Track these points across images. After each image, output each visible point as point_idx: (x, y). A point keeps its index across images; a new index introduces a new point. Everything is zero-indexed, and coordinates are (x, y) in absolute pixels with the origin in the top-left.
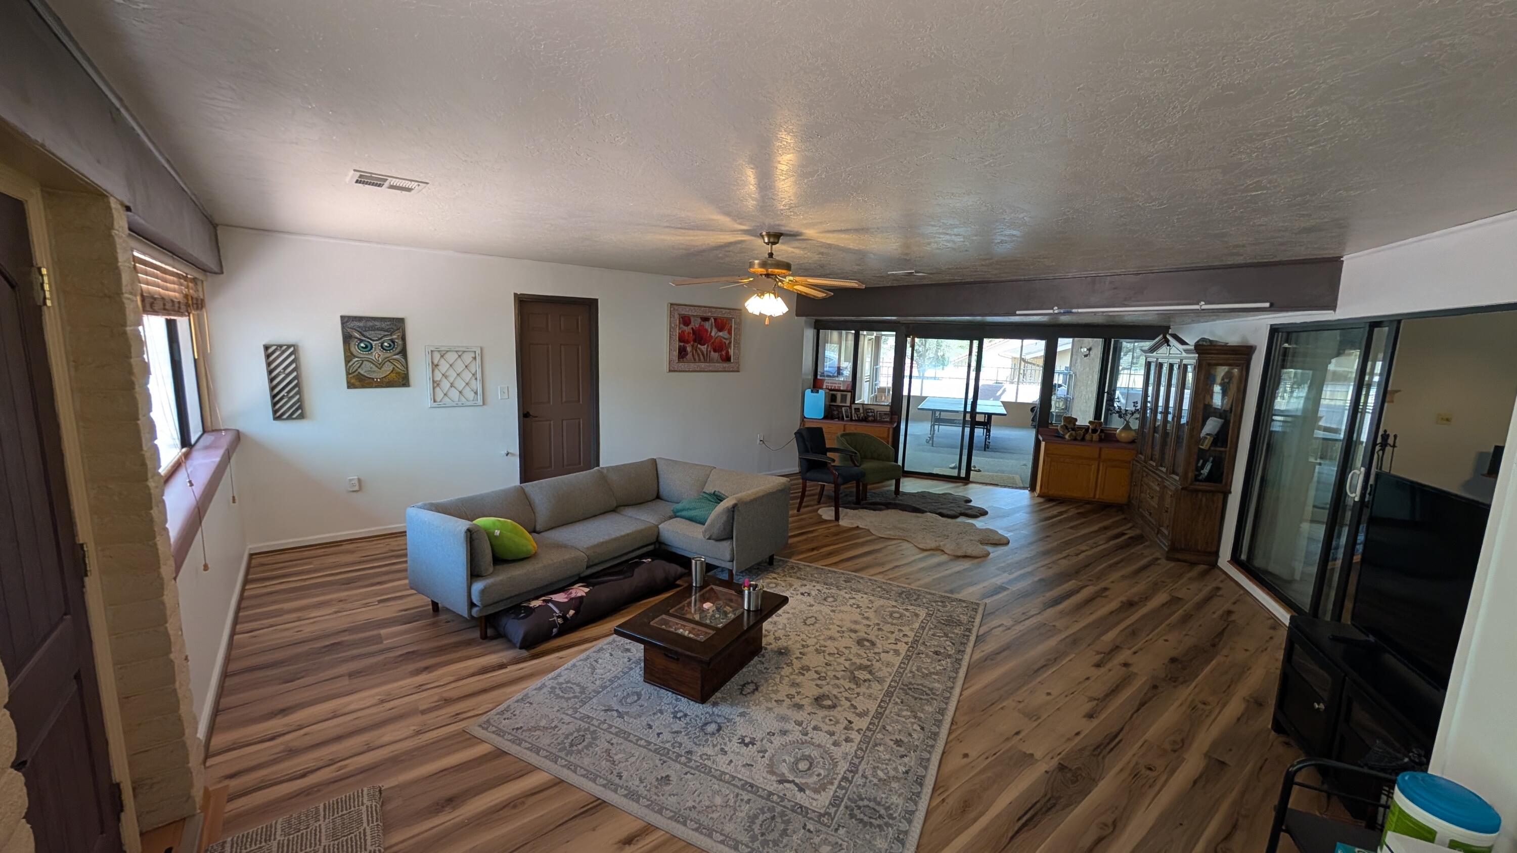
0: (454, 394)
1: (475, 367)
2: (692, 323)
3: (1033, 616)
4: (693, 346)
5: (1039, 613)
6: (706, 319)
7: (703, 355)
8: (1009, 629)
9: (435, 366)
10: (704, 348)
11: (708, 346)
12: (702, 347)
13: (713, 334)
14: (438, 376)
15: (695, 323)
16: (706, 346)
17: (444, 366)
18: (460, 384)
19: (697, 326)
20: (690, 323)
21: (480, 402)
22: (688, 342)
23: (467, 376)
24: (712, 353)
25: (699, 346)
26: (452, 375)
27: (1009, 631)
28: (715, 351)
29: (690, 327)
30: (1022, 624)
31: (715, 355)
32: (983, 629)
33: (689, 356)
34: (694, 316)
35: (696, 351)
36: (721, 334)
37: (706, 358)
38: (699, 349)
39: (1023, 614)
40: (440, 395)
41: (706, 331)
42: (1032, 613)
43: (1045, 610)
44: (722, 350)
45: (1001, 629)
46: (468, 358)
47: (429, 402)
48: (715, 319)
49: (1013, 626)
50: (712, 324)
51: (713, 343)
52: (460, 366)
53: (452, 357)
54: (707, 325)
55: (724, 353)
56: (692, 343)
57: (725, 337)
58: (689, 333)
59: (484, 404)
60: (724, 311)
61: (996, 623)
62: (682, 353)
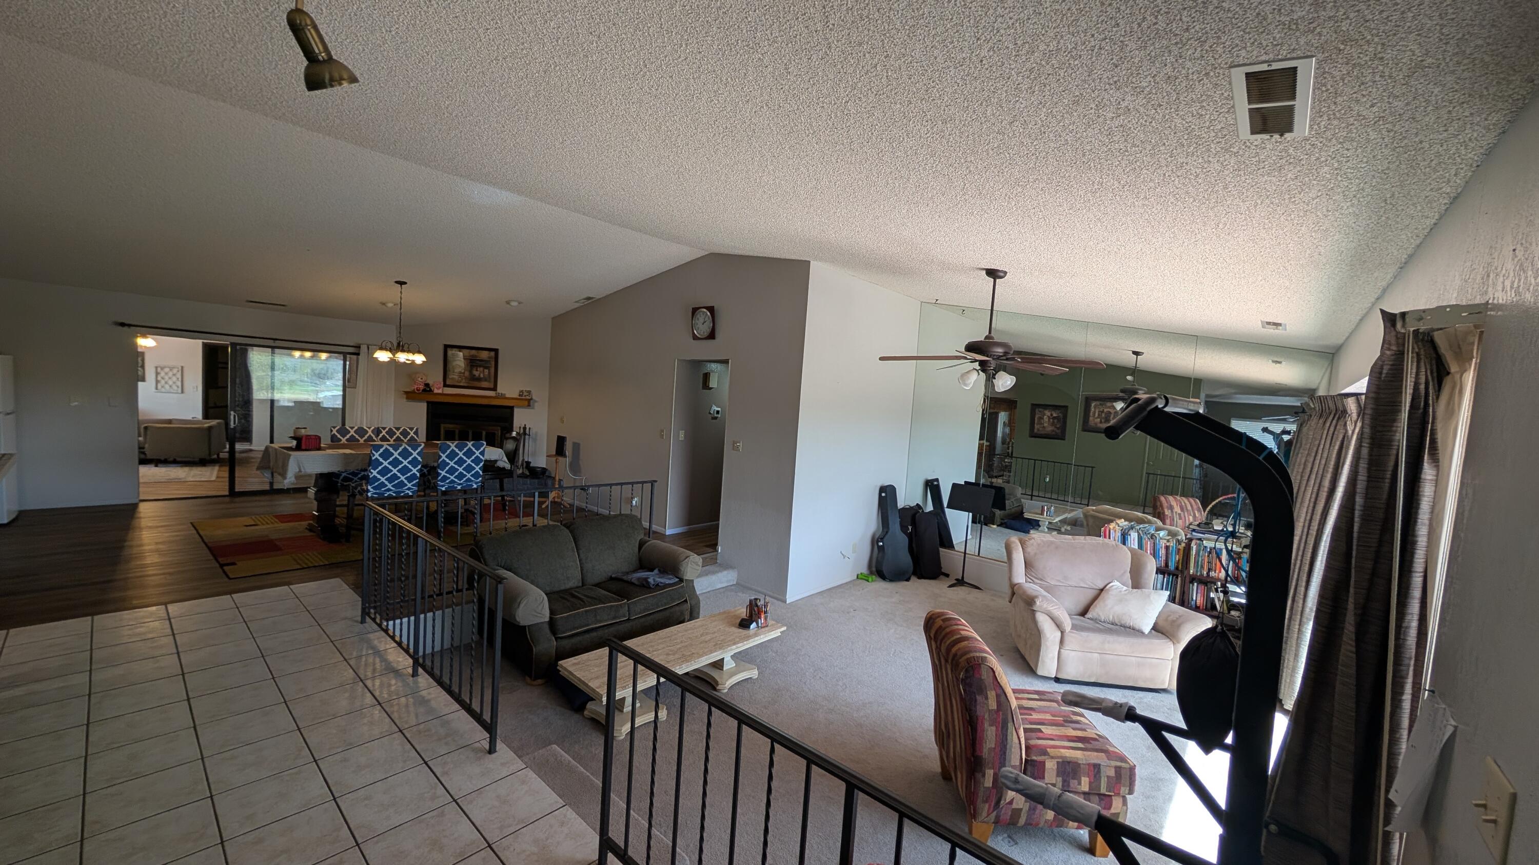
0: (167, 387)
1: (179, 375)
9: (157, 374)
14: (159, 378)
17: (162, 374)
18: (170, 383)
21: (180, 390)
23: (174, 379)
26: (167, 378)
40: (159, 387)
46: (175, 371)
47: (153, 389)
52: (170, 374)
53: (167, 370)
59: (182, 392)
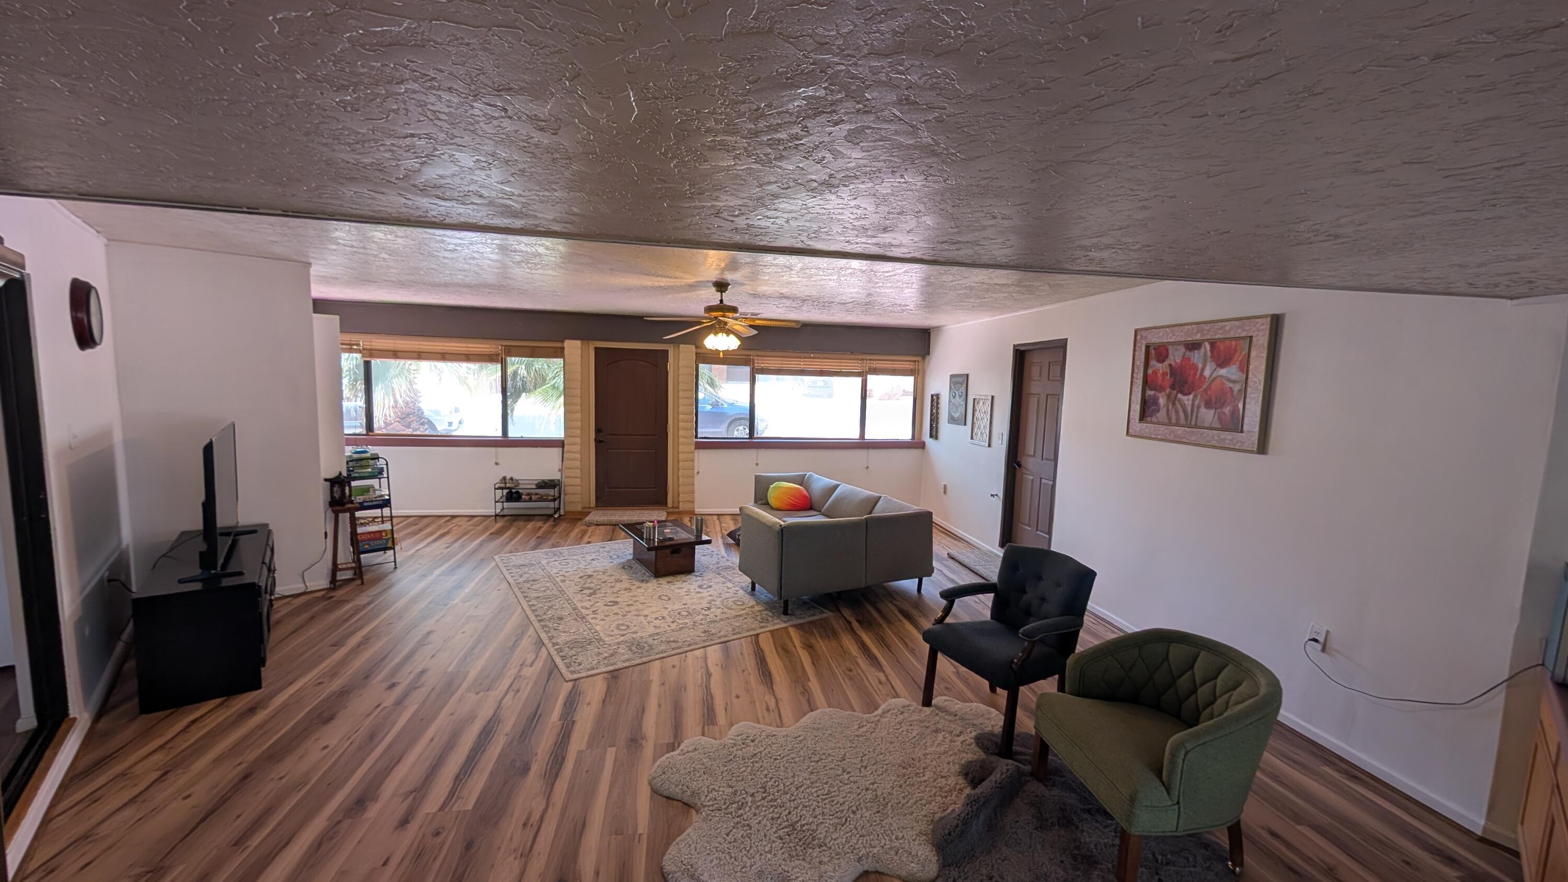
1: (988, 413)
2: (1171, 357)
3: (506, 693)
4: (1169, 396)
5: (500, 702)
6: (1193, 346)
7: (1185, 412)
8: (522, 665)
9: (974, 411)
10: (1187, 400)
11: (1195, 396)
12: (1184, 398)
13: (1207, 373)
15: (1176, 356)
16: (1191, 397)
17: (977, 412)
19: (1178, 361)
20: (1167, 357)
22: (1161, 389)
24: (1203, 410)
25: (1180, 396)
27: (520, 663)
28: (1208, 405)
29: (1167, 363)
30: (513, 677)
31: (1208, 415)
32: (544, 653)
33: (1162, 415)
34: (1173, 343)
35: (1174, 404)
36: (1223, 372)
37: (1191, 421)
38: (1179, 400)
39: (518, 691)
41: (1195, 367)
42: (509, 696)
43: (496, 711)
44: (1223, 404)
45: (530, 661)
46: (986, 405)
48: (1213, 344)
49: (519, 671)
50: (1205, 354)
51: (1205, 391)
52: (983, 412)
53: (981, 404)
54: (1197, 357)
55: (1227, 410)
56: (1168, 390)
57: (1234, 377)
58: (1164, 374)
60: (1228, 325)
61: (539, 665)
62: (1147, 409)
